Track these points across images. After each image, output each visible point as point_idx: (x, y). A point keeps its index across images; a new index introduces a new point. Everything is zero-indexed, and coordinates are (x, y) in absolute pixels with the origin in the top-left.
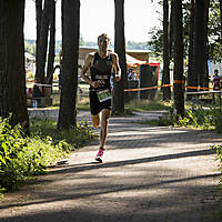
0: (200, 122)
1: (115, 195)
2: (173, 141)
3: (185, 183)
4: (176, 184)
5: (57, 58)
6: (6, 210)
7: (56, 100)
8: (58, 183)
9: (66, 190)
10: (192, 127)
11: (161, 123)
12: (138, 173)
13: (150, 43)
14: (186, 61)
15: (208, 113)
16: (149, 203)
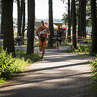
0: (83, 51)
1: (50, 81)
2: (72, 59)
3: (77, 76)
4: (74, 76)
5: (26, 26)
6: (6, 87)
7: (26, 43)
8: (27, 76)
9: (30, 79)
10: (80, 53)
11: (67, 52)
12: (59, 72)
13: (63, 20)
14: (77, 26)
15: (86, 47)
16: (63, 84)
